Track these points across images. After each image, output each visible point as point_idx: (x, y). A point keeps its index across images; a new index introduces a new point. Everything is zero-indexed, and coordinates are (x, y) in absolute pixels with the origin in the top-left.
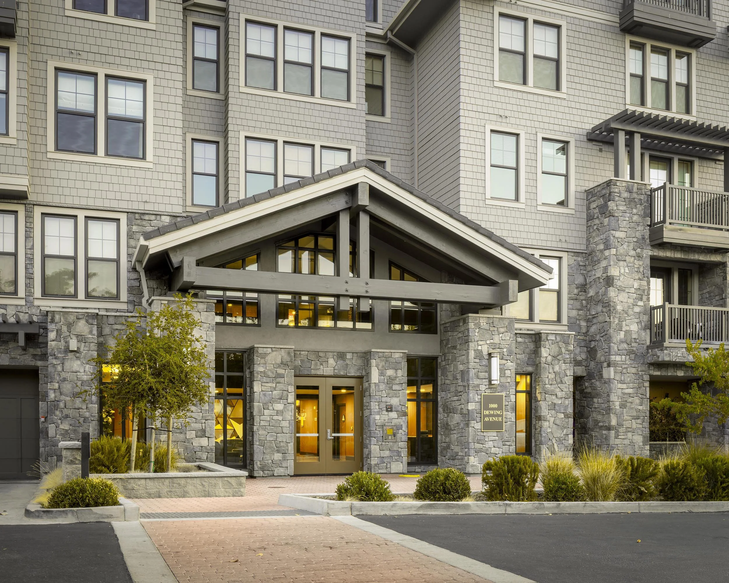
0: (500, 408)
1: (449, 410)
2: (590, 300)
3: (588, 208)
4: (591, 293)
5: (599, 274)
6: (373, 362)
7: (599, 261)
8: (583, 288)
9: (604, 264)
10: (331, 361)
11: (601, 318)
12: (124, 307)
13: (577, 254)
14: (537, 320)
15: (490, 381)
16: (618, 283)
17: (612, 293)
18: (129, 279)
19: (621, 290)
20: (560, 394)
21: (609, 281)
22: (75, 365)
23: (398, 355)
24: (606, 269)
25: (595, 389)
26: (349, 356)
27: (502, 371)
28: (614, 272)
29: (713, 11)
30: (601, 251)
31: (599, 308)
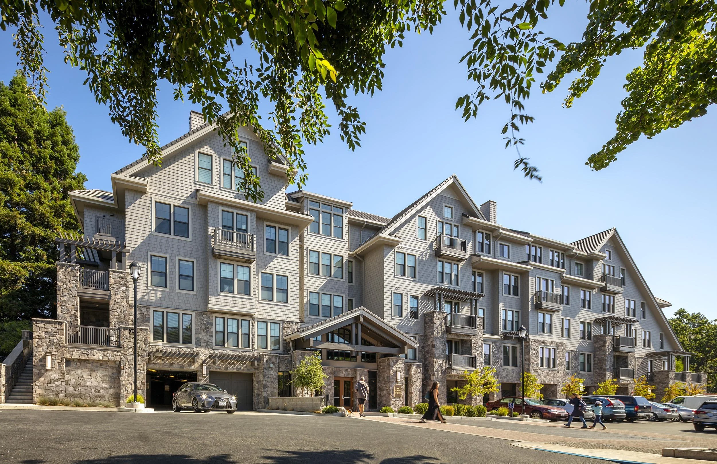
0: (400, 389)
1: (381, 389)
2: (426, 352)
3: (425, 320)
4: (426, 349)
5: (429, 343)
6: (358, 373)
7: (429, 339)
8: (423, 347)
9: (431, 340)
10: (344, 372)
11: (430, 359)
12: (282, 353)
13: (421, 336)
14: (408, 359)
15: (397, 380)
16: (436, 347)
17: (434, 350)
18: (283, 343)
19: (437, 349)
20: (417, 385)
21: (433, 346)
22: (272, 372)
23: (365, 370)
24: (432, 342)
25: (428, 383)
26: (349, 370)
27: (401, 376)
28: (435, 343)
29: (467, 249)
30: (430, 335)
31: (429, 355)
